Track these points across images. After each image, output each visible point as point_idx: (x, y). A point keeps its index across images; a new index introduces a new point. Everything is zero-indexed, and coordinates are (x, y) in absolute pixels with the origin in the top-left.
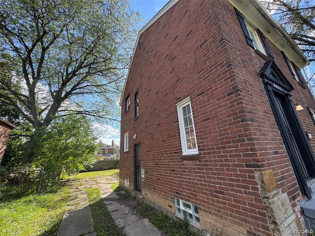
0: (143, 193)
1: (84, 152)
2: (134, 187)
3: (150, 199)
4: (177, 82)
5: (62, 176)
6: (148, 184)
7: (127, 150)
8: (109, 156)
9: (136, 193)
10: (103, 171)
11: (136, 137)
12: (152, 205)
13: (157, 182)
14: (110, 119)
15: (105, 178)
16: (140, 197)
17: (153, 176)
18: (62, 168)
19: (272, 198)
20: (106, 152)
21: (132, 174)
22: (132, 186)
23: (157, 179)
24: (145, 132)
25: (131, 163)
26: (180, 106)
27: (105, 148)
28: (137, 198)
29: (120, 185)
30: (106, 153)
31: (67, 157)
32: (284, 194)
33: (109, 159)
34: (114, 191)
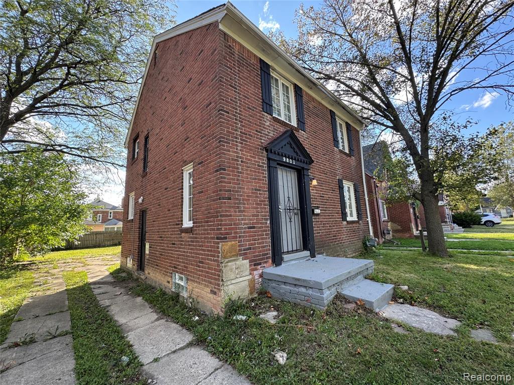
0: (146, 272)
1: (59, 217)
2: (137, 266)
3: (152, 277)
4: (185, 140)
5: (17, 256)
6: (152, 261)
7: (132, 218)
8: (115, 225)
9: (138, 274)
10: (101, 248)
11: (143, 201)
12: (153, 284)
13: (160, 257)
14: (113, 164)
15: (102, 258)
16: (143, 277)
17: (157, 251)
18: (17, 243)
19: (226, 263)
20: (109, 218)
21: (136, 250)
22: (136, 265)
23: (161, 254)
24: (153, 195)
25: (136, 235)
26: (187, 171)
27: (108, 210)
28: (139, 280)
29: (121, 266)
30: (109, 220)
31: (26, 224)
32: (245, 261)
33: (116, 230)
34: (110, 273)
